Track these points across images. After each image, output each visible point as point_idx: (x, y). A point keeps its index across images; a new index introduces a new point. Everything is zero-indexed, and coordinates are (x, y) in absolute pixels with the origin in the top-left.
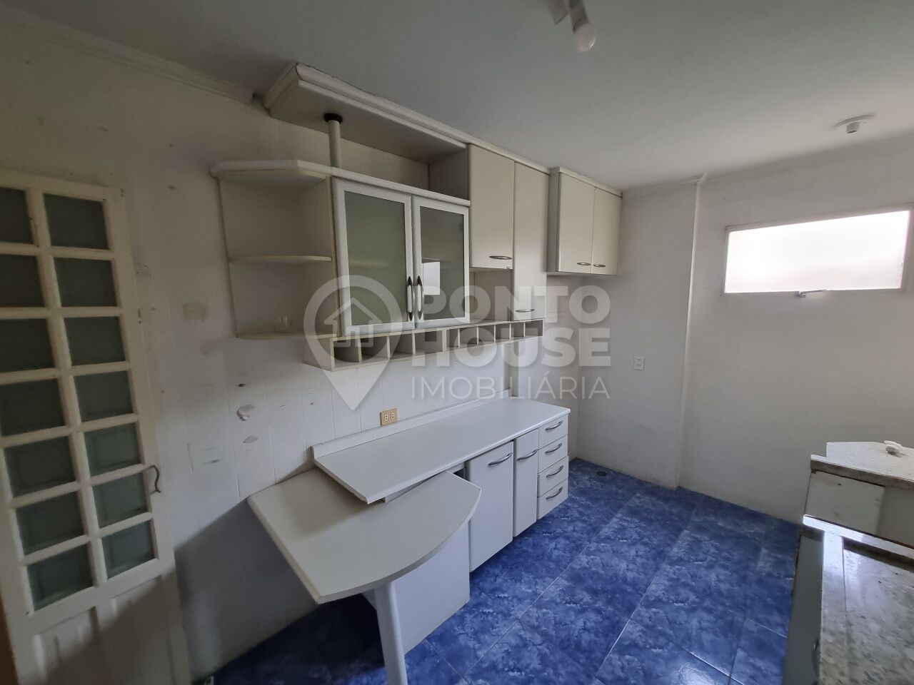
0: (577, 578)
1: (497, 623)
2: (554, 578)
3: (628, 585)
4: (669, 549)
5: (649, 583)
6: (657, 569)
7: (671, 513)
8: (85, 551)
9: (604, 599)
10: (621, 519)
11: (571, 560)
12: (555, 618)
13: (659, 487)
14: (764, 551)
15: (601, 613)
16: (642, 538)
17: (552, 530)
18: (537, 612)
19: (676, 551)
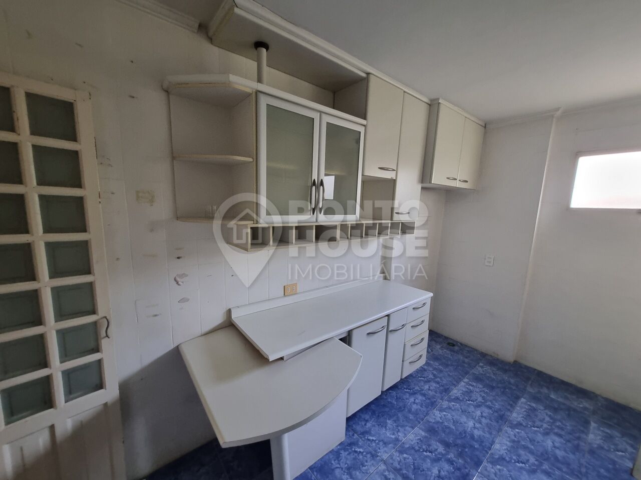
0: (432, 430)
1: (367, 462)
2: (413, 428)
3: (476, 442)
4: (509, 414)
5: (493, 443)
6: (500, 430)
7: (510, 383)
8: (48, 380)
9: (456, 452)
10: (467, 384)
11: (427, 414)
12: (414, 463)
13: (498, 359)
14: (593, 425)
15: (453, 464)
16: (486, 401)
17: (411, 387)
18: (399, 456)
19: (516, 415)
